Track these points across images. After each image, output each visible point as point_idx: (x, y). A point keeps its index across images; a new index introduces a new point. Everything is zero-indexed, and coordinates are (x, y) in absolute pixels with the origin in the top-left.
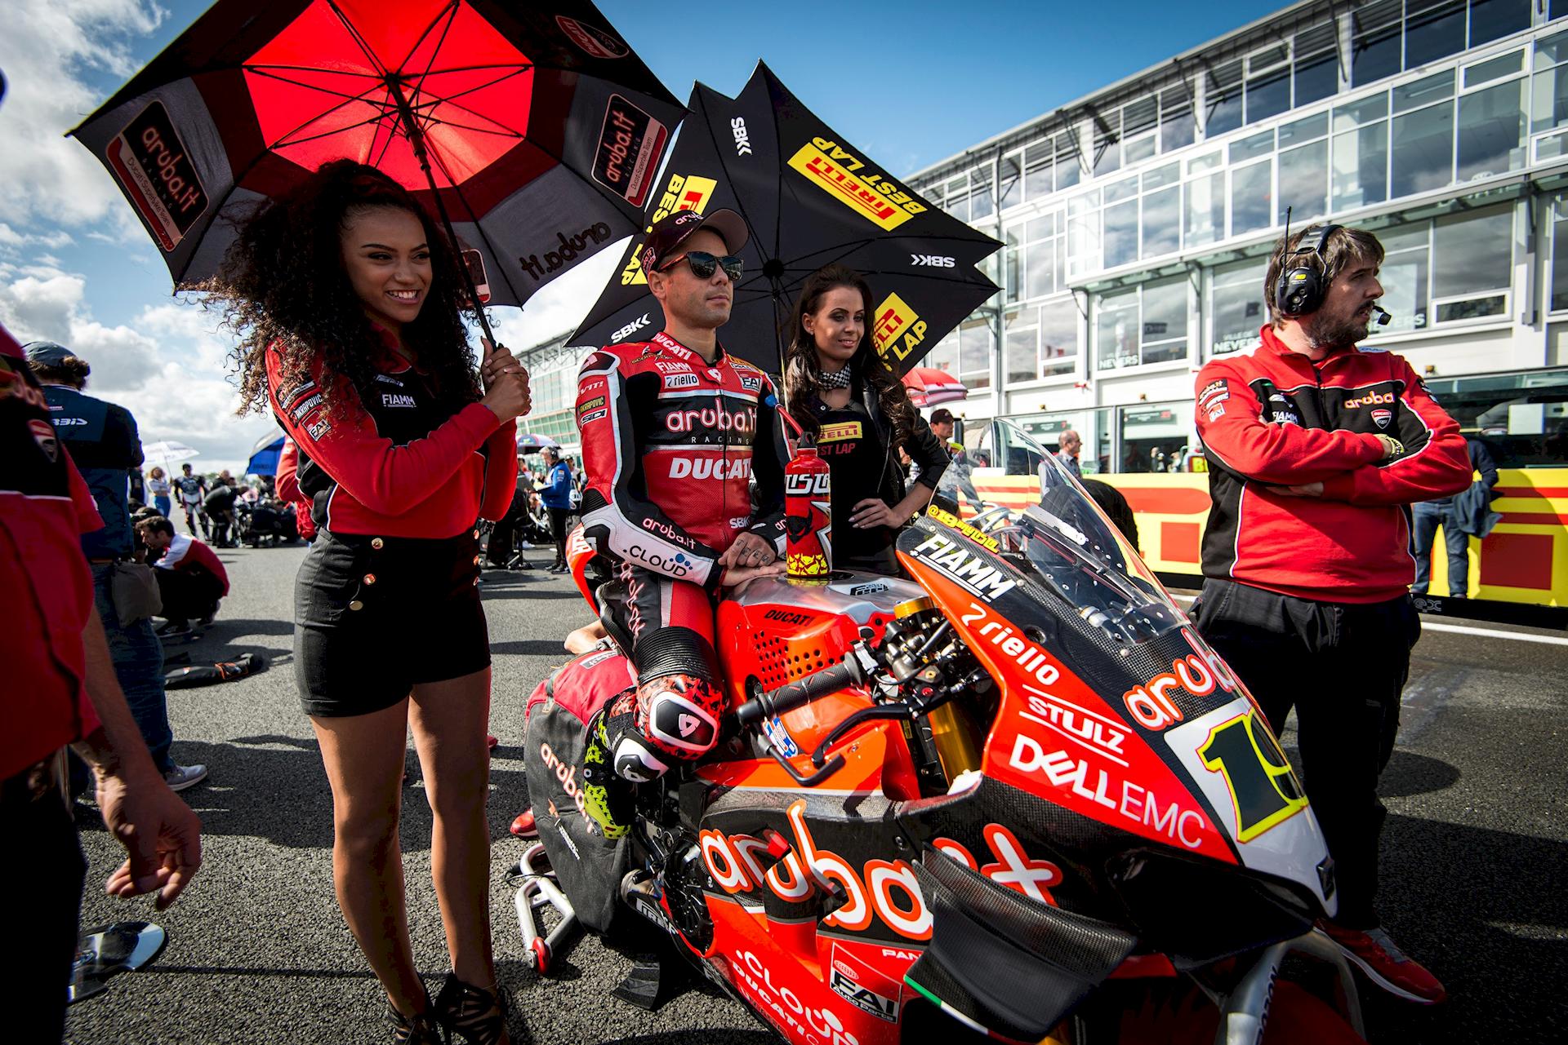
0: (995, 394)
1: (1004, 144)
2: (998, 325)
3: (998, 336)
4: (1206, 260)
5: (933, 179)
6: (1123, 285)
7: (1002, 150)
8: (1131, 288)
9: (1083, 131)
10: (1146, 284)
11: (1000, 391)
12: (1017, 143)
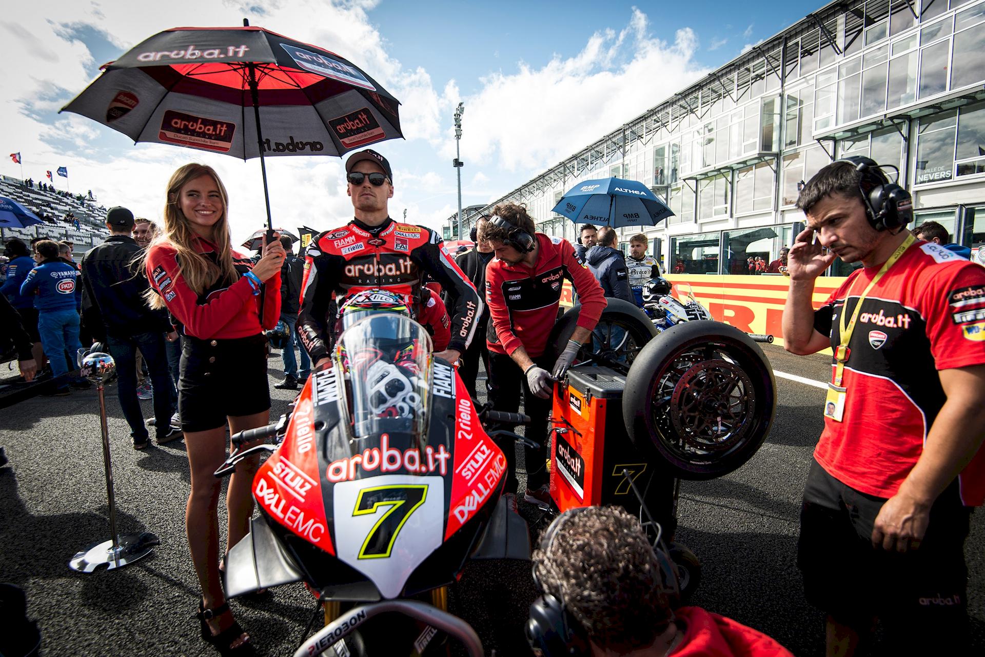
0: (774, 213)
1: (788, 36)
2: (778, 165)
3: (777, 172)
4: (914, 113)
5: (744, 64)
6: (859, 134)
7: (787, 40)
8: (864, 137)
9: (839, 22)
10: (874, 134)
11: (777, 211)
12: (796, 35)
